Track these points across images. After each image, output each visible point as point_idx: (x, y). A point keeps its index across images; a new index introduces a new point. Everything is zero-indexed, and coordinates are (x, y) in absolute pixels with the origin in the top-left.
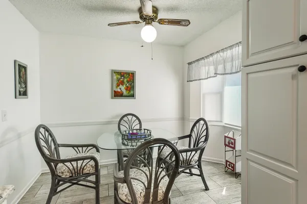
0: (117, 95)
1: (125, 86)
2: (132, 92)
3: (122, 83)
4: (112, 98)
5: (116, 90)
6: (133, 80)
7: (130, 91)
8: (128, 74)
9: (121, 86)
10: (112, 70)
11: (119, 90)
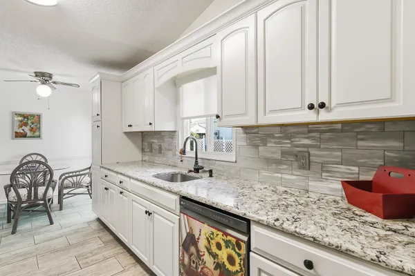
0: (19, 135)
1: (29, 127)
2: (37, 134)
3: (26, 124)
4: (13, 139)
5: (18, 131)
6: (40, 121)
7: (34, 132)
8: (33, 116)
9: (24, 127)
10: (13, 112)
11: (22, 131)
